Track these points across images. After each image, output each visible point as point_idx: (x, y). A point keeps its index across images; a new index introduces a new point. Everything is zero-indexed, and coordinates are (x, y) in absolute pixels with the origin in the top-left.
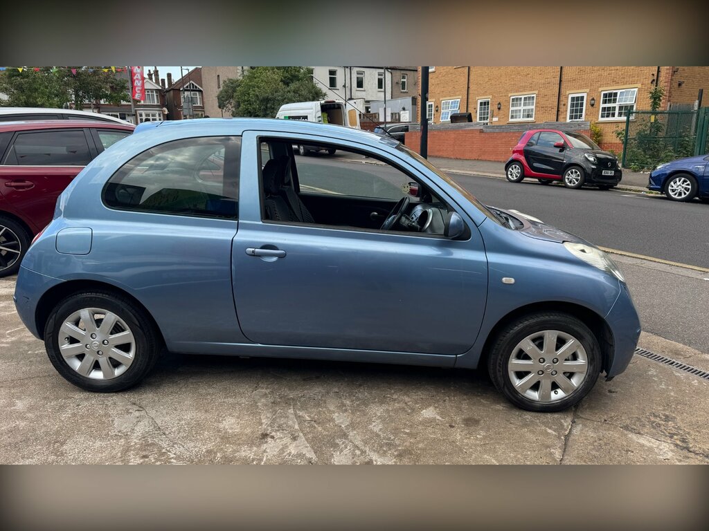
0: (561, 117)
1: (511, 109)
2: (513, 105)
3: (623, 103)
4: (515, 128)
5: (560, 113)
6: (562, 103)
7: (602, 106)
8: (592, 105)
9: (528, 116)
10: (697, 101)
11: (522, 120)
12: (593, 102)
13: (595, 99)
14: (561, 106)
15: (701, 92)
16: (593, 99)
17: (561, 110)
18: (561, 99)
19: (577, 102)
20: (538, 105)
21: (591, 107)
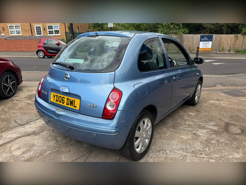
0: (33, 34)
1: (10, 30)
2: (10, 29)
3: (55, 30)
4: (22, 38)
5: (32, 32)
6: (32, 29)
7: (48, 30)
8: (45, 30)
9: (19, 33)
10: (78, 30)
11: (16, 35)
12: (44, 29)
13: (45, 27)
14: (32, 30)
15: (78, 27)
16: (44, 28)
17: (32, 31)
18: (32, 27)
19: (38, 29)
20: (22, 29)
21: (44, 31)
